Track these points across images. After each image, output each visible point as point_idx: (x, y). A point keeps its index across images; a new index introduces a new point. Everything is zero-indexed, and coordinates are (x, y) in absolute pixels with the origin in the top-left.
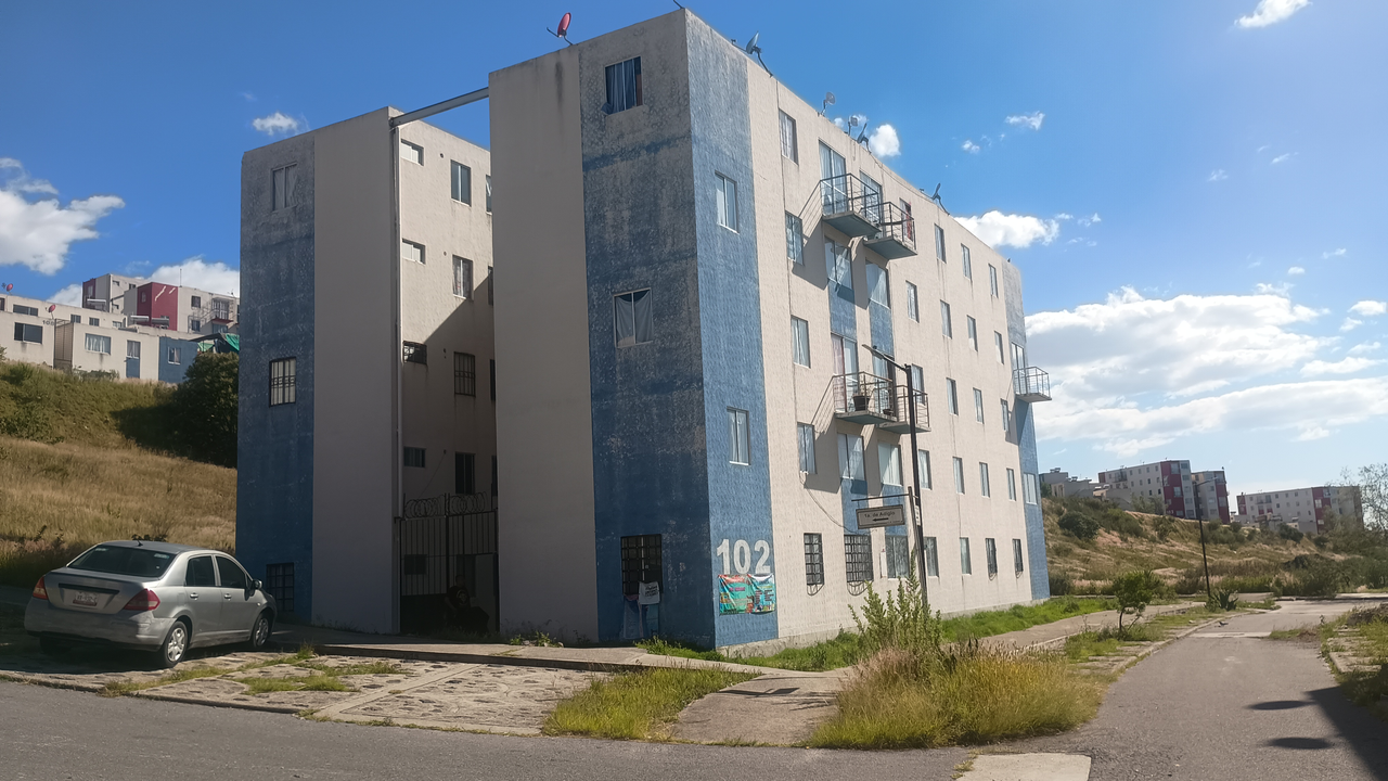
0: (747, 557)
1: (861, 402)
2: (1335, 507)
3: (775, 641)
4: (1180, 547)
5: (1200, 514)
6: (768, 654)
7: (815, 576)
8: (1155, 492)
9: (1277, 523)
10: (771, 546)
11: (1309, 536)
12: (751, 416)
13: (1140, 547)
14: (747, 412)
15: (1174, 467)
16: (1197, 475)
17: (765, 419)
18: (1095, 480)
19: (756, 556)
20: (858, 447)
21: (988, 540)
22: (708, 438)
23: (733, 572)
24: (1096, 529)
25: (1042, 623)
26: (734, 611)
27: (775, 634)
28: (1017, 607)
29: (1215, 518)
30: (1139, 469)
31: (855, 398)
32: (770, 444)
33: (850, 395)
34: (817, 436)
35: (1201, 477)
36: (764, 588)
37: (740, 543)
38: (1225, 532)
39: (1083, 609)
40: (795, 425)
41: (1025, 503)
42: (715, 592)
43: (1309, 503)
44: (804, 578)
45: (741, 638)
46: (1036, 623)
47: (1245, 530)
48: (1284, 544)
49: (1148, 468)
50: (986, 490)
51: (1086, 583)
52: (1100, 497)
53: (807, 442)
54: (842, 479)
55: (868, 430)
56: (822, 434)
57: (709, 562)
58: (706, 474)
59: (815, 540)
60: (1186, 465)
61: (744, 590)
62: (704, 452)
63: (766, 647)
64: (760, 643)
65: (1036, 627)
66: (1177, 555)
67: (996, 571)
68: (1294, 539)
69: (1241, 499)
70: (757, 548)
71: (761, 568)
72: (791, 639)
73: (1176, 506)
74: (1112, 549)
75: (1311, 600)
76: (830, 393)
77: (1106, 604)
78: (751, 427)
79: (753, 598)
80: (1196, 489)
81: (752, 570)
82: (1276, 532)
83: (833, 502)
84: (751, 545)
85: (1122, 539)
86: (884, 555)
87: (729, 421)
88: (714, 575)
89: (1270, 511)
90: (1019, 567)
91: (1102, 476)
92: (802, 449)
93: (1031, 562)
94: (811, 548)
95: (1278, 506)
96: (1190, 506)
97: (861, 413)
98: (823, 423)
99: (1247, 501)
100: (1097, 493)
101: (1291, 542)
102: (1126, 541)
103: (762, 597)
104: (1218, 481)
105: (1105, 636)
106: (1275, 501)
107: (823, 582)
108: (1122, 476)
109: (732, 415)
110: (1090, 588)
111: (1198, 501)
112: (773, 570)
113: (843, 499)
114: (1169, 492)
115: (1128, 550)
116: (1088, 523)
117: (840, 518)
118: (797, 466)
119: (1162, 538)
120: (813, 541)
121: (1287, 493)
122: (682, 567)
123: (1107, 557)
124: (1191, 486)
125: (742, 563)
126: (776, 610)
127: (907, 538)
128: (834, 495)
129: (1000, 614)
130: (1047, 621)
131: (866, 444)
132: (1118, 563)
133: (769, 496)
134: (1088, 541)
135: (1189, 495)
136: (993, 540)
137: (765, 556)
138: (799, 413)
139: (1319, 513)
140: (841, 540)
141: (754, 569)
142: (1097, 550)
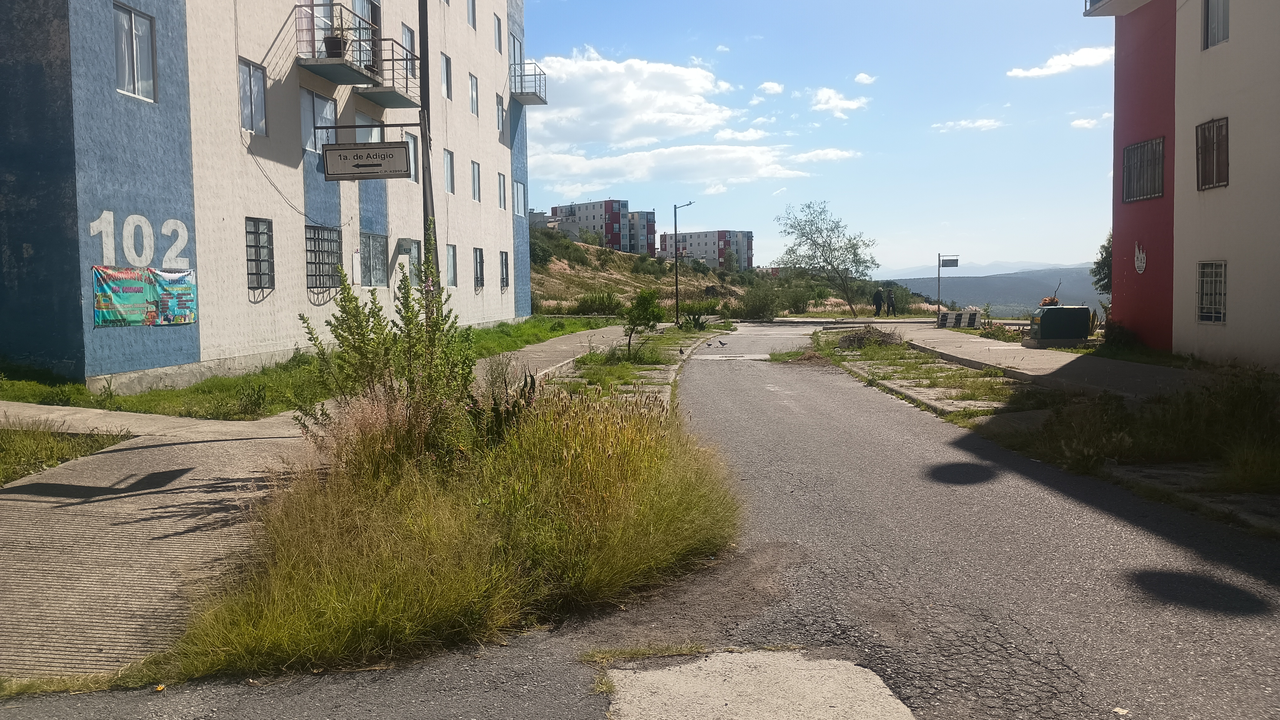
0: (149, 242)
1: (335, 45)
2: (733, 248)
3: (194, 366)
4: (617, 276)
5: (633, 248)
6: (182, 384)
7: (261, 276)
8: (598, 228)
9: (691, 259)
10: (191, 229)
11: (714, 272)
12: (159, 25)
13: (585, 274)
14: (151, 20)
15: (615, 205)
16: (633, 214)
17: (184, 38)
18: (549, 214)
19: (163, 243)
20: (328, 112)
21: (476, 249)
22: (74, 42)
23: (122, 263)
24: (550, 256)
25: (534, 343)
26: (122, 322)
27: (194, 356)
28: (502, 325)
29: (645, 251)
30: (586, 206)
31: (327, 41)
32: (193, 78)
33: (320, 35)
34: (269, 83)
35: (636, 215)
36: (176, 290)
37: (133, 221)
38: (652, 265)
39: (569, 329)
40: (235, 60)
41: (514, 214)
42: (86, 292)
43: (714, 244)
44: (242, 277)
45: (132, 362)
46: (528, 342)
47: (668, 264)
48: (696, 276)
49: (594, 205)
50: (477, 194)
51: (553, 303)
52: (553, 228)
53: (255, 89)
54: (304, 151)
55: (343, 93)
56: (277, 83)
57: (74, 245)
58: (69, 101)
59: (263, 228)
60: (625, 205)
61: (140, 290)
62: (66, 64)
63: (178, 374)
64: (168, 370)
65: (529, 348)
66: (615, 282)
67: (482, 285)
68: (703, 272)
69: (663, 238)
70: (167, 229)
71: (171, 259)
72: (221, 362)
73: (614, 240)
74: (562, 276)
75: (753, 322)
76: (291, 28)
77: (589, 323)
78: (159, 44)
79: (156, 303)
80: (632, 227)
81: (157, 261)
82: (690, 265)
83: (291, 180)
84: (156, 224)
85: (570, 266)
86: (357, 258)
87: (118, 27)
88: (84, 265)
89: (684, 248)
90: (505, 282)
91: (554, 210)
92: (246, 99)
93: (516, 277)
94: (257, 240)
95: (691, 245)
96: (625, 242)
97: (335, 61)
98: (279, 68)
99: (668, 239)
100: (550, 225)
101: (701, 275)
102: (573, 268)
103: (172, 303)
104: (649, 219)
105: (612, 358)
106: (689, 241)
107: (272, 285)
108: (571, 211)
109: (124, 19)
110: (556, 308)
111: (632, 237)
112: (193, 265)
113: (305, 178)
114: (609, 228)
115: (575, 276)
116: (544, 250)
117: (300, 203)
118: (236, 120)
119: (603, 266)
120: (259, 230)
121: (699, 235)
122: (28, 250)
123: (558, 281)
124: (628, 223)
125: (139, 249)
126: (197, 322)
127: (387, 238)
128: (292, 170)
129: (487, 331)
130: (540, 340)
131: (340, 109)
132: (568, 288)
133: (190, 156)
134: (542, 267)
135: (625, 232)
136: (481, 250)
137: (182, 242)
138: (241, 43)
139: (721, 253)
140: (300, 233)
141: (161, 262)
142: (550, 275)
